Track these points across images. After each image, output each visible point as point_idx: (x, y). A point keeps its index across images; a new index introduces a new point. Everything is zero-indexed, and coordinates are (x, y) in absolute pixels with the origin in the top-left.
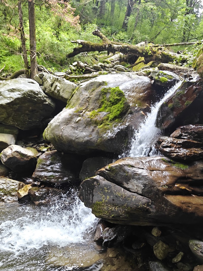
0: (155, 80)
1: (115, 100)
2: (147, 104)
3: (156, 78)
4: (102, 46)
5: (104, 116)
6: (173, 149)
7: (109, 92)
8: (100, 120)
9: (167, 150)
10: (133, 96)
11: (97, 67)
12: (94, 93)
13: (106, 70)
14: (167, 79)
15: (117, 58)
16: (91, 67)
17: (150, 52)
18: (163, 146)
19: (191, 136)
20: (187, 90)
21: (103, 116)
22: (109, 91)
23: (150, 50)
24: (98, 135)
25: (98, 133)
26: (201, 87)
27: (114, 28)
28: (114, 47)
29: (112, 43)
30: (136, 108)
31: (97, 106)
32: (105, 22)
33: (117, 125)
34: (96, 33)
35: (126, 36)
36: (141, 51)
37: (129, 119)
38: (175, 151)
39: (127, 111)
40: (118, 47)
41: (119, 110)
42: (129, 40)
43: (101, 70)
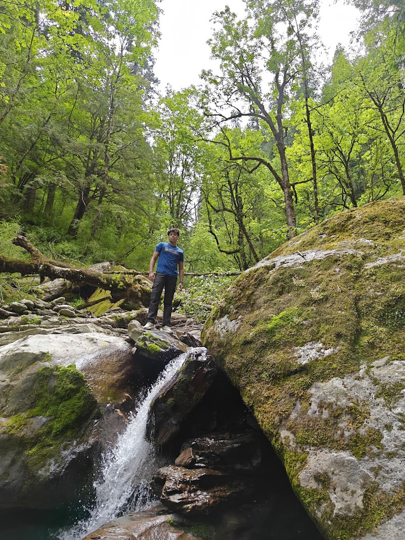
0: (137, 347)
1: (68, 390)
2: (126, 395)
3: (141, 344)
4: (30, 266)
5: (41, 427)
6: (185, 495)
7: (55, 376)
8: (32, 436)
9: (175, 499)
10: (102, 380)
11: (19, 307)
12: (23, 377)
13: (37, 314)
14: (159, 349)
15: (58, 286)
16: (6, 306)
17: (122, 284)
18: (168, 491)
19: (209, 460)
20: (194, 374)
21: (39, 426)
22: (55, 373)
23: (121, 280)
24: (25, 472)
25: (25, 466)
26: (215, 369)
27: (53, 233)
28: (54, 271)
29: (50, 263)
30: (108, 405)
31: (26, 405)
32: (35, 220)
33: (69, 444)
34: (18, 242)
35: (75, 248)
36: (105, 281)
37: (96, 430)
38: (190, 500)
39: (91, 412)
40: (63, 271)
41: (74, 411)
42: (80, 256)
43: (27, 314)
